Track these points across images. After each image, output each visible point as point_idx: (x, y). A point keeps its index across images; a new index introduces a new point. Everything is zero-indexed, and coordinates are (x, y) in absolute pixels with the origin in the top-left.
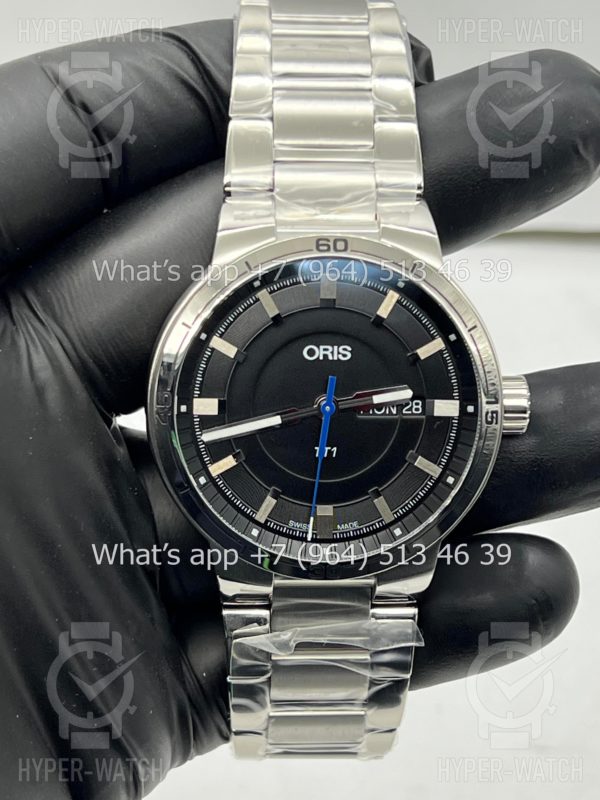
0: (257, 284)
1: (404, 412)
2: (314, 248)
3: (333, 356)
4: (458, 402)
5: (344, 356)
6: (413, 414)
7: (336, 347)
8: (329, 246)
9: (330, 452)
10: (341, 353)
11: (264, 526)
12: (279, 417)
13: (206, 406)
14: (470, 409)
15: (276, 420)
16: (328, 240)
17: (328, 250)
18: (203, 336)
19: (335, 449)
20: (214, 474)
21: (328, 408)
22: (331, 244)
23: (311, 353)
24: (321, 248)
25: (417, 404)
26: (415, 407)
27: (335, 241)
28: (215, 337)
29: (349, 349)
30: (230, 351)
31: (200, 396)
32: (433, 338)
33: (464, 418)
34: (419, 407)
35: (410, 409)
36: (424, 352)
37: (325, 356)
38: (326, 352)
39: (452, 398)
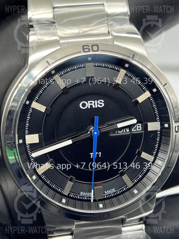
0: (53, 72)
1: (133, 130)
2: (82, 50)
3: (95, 106)
4: (159, 123)
5: (101, 105)
6: (137, 131)
7: (96, 101)
8: (89, 49)
9: (98, 155)
10: (99, 104)
11: (68, 197)
12: (71, 140)
13: (32, 139)
14: (166, 125)
15: (70, 142)
16: (88, 46)
17: (89, 51)
18: (28, 102)
19: (100, 153)
20: (40, 173)
21: (95, 133)
22: (90, 48)
23: (84, 105)
24: (85, 50)
25: (139, 126)
26: (138, 127)
27: (92, 46)
28: (34, 102)
29: (103, 101)
30: (42, 108)
31: (29, 134)
32: (145, 91)
33: (163, 130)
34: (140, 127)
35: (136, 129)
36: (141, 99)
37: (91, 106)
38: (91, 104)
39: (156, 121)
